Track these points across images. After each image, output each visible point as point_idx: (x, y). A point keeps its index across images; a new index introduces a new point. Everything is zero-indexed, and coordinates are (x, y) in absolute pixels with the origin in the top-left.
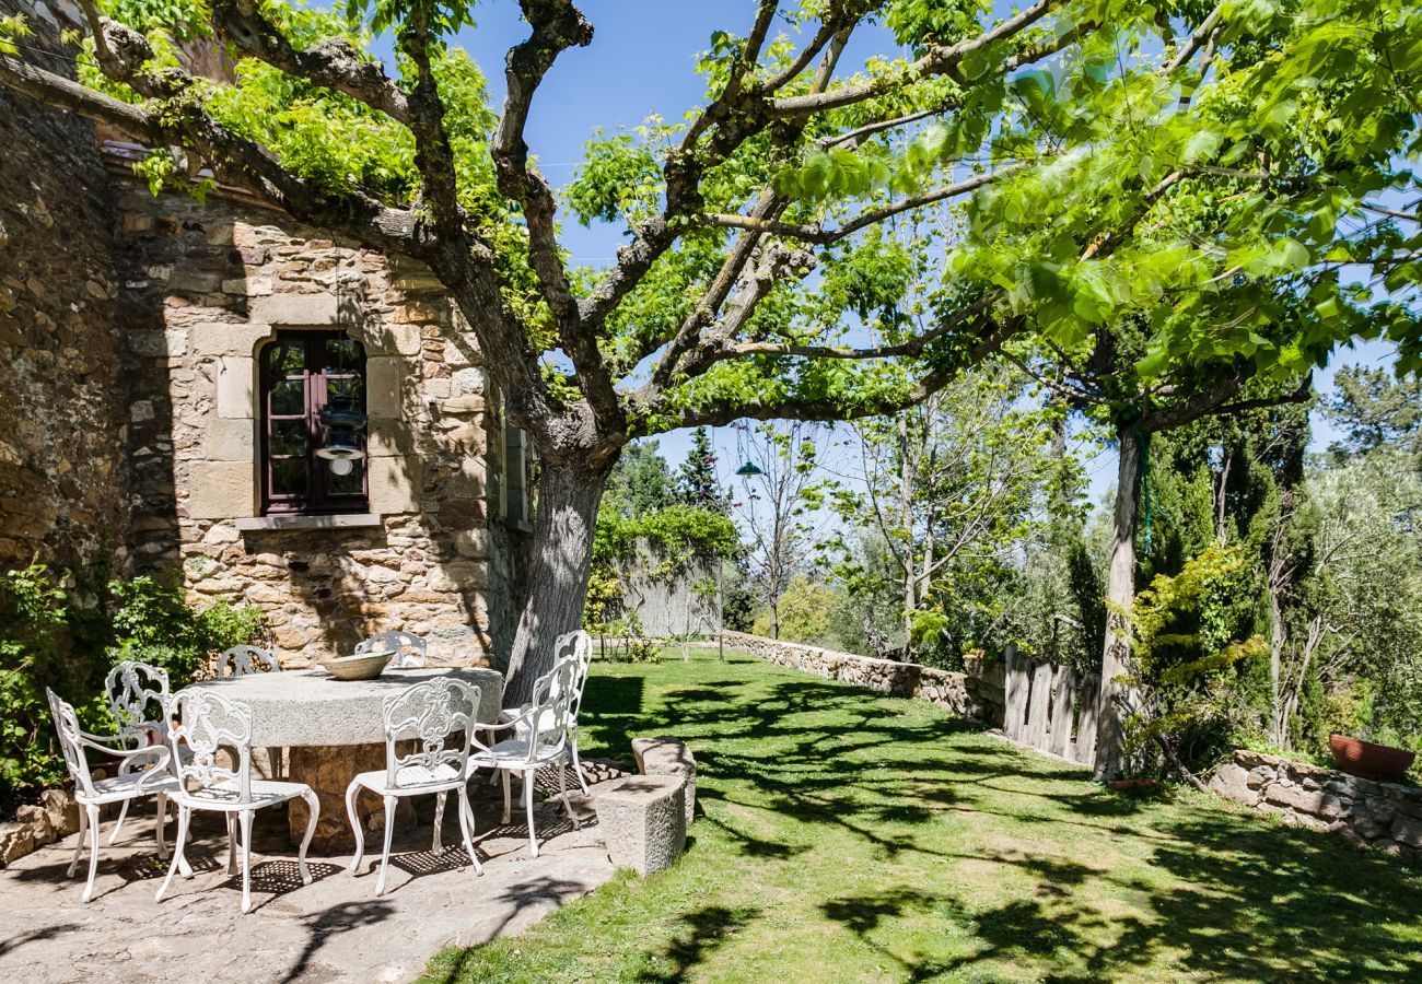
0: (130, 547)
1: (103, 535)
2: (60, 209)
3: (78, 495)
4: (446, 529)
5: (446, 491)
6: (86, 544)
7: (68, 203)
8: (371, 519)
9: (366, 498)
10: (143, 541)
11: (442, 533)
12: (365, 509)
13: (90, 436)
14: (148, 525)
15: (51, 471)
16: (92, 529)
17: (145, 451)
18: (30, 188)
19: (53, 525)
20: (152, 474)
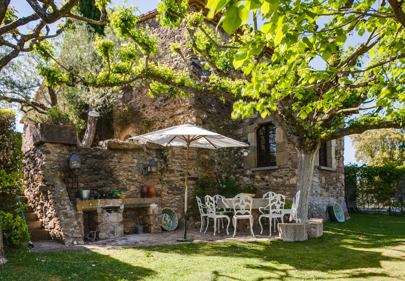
0: (234, 175)
1: (228, 173)
2: (218, 108)
3: (222, 165)
4: (293, 169)
5: (293, 159)
6: (224, 175)
7: (220, 107)
8: (277, 167)
9: (276, 162)
10: (236, 174)
11: (292, 170)
12: (276, 165)
13: (224, 153)
14: (237, 171)
15: (216, 160)
16: (225, 172)
17: (236, 155)
18: (211, 106)
19: (216, 171)
20: (237, 160)
